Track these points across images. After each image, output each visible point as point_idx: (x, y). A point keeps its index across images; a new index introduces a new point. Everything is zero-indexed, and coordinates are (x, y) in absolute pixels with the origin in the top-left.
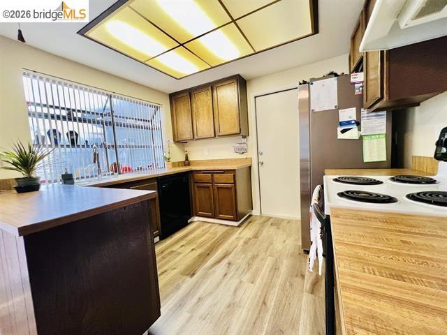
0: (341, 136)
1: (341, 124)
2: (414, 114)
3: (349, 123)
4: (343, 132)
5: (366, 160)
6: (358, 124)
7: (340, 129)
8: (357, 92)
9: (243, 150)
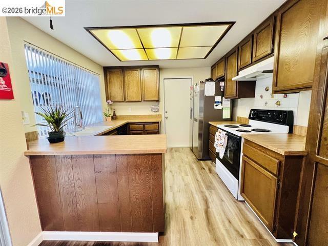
0: (215, 107)
1: (216, 102)
2: (237, 102)
3: (218, 102)
4: (216, 106)
5: (223, 118)
6: (222, 103)
7: (215, 104)
8: (222, 90)
9: (157, 110)
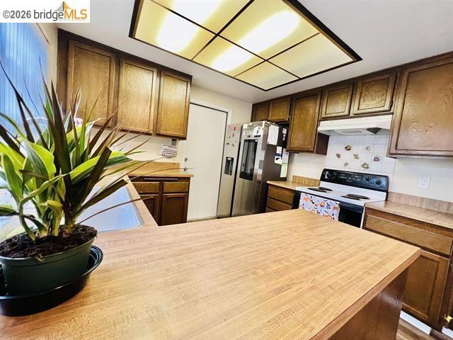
0: (276, 162)
1: (277, 154)
4: (277, 159)
5: (281, 176)
6: (282, 156)
7: (276, 157)
8: (284, 139)
9: (173, 155)
